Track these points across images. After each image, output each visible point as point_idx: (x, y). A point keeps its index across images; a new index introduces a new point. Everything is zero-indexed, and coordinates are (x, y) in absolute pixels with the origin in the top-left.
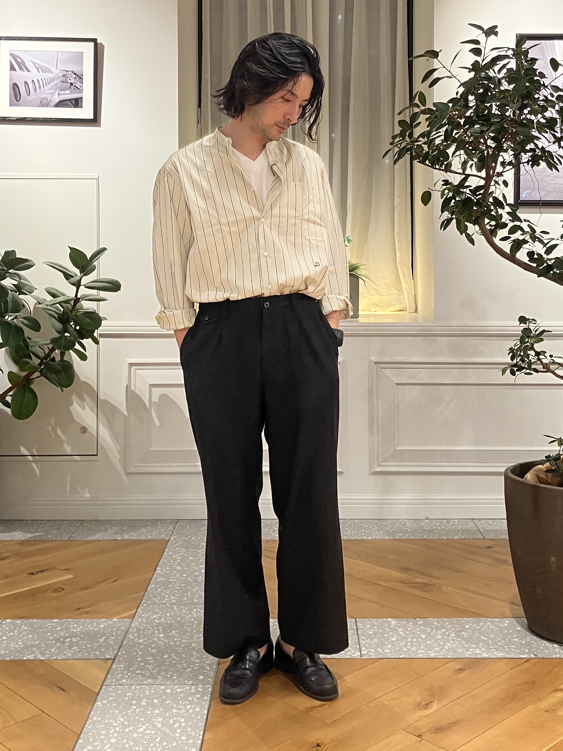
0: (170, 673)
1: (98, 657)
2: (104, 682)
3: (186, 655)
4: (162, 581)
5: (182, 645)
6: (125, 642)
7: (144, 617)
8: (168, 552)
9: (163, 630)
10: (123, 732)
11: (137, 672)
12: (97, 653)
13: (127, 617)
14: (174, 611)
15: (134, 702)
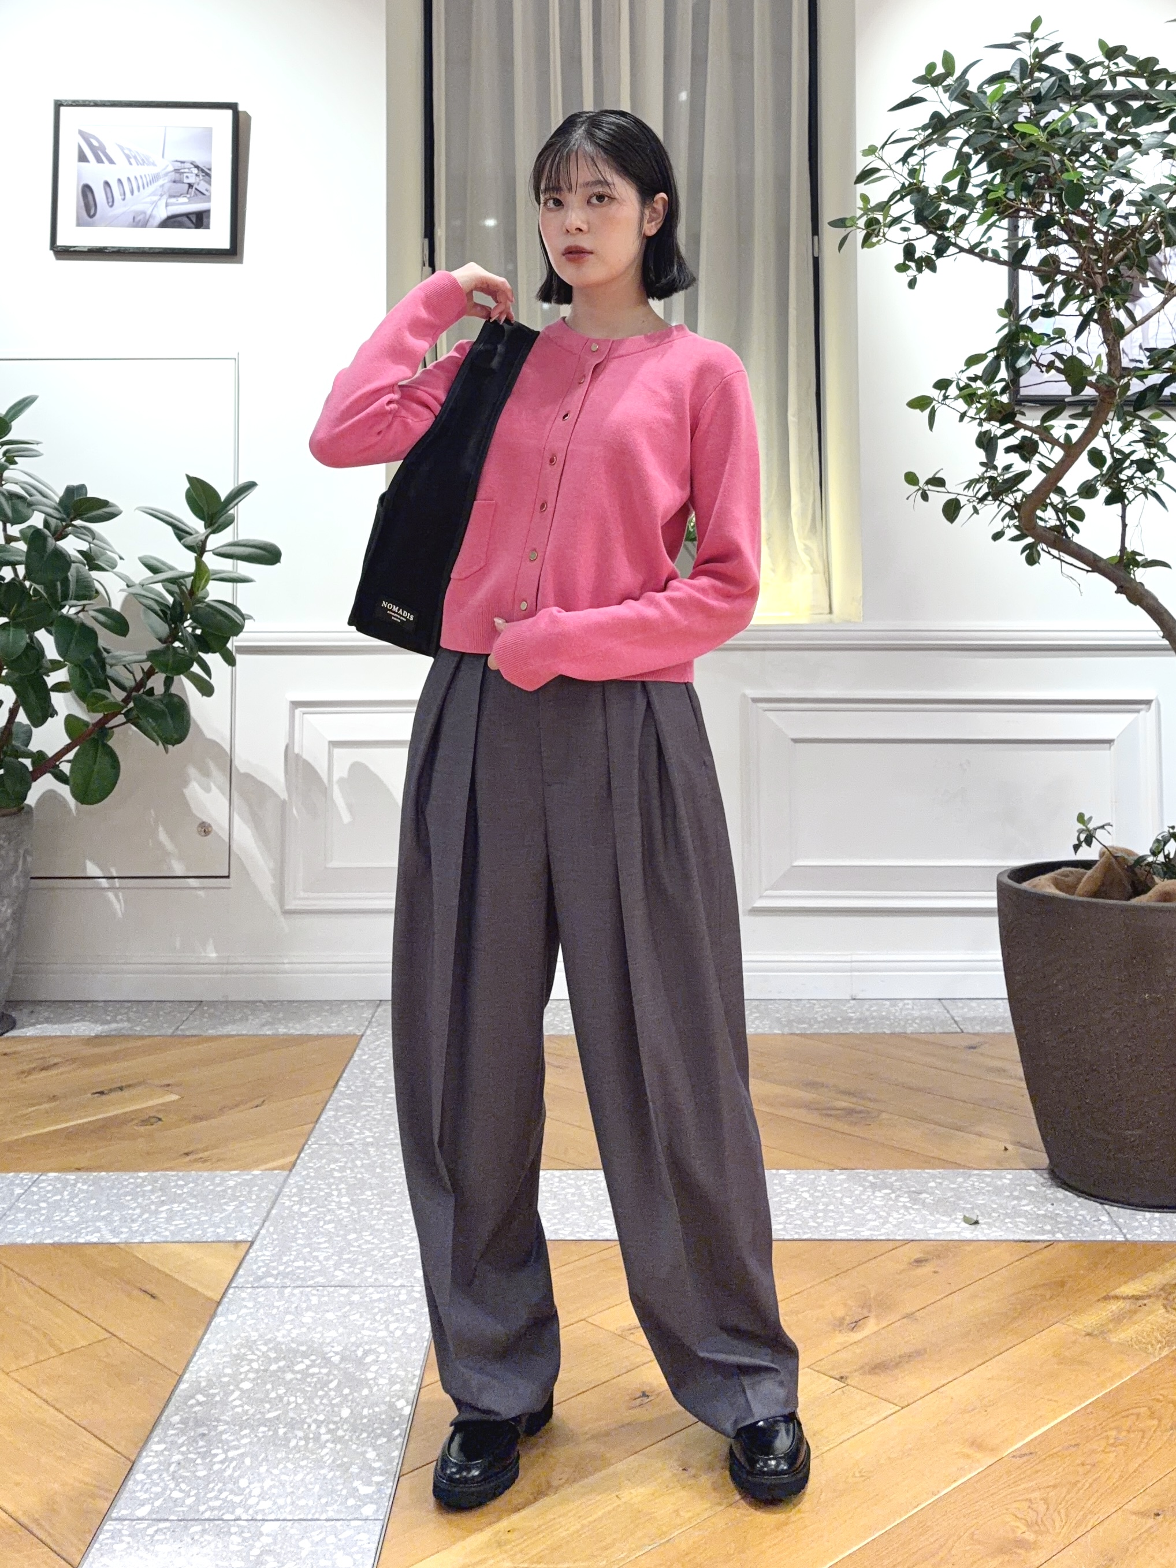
0: (359, 1266)
1: (221, 1239)
2: (231, 1281)
3: (391, 1232)
4: (349, 1106)
5: (383, 1215)
6: (274, 1212)
7: (311, 1168)
8: (361, 1055)
9: (348, 1189)
10: (265, 1371)
11: (296, 1264)
12: (221, 1231)
13: (281, 1168)
14: (370, 1157)
15: (289, 1317)
